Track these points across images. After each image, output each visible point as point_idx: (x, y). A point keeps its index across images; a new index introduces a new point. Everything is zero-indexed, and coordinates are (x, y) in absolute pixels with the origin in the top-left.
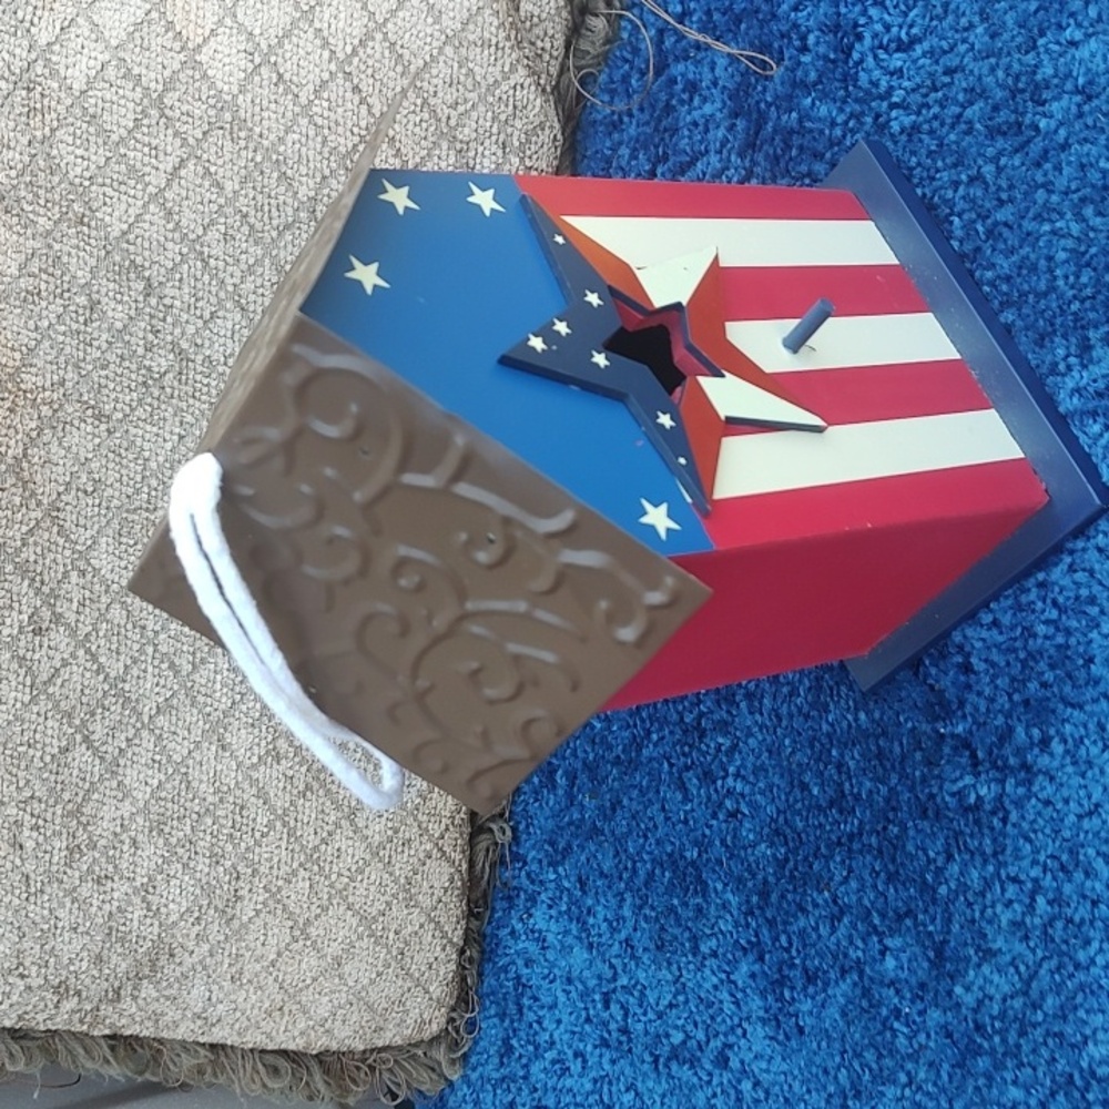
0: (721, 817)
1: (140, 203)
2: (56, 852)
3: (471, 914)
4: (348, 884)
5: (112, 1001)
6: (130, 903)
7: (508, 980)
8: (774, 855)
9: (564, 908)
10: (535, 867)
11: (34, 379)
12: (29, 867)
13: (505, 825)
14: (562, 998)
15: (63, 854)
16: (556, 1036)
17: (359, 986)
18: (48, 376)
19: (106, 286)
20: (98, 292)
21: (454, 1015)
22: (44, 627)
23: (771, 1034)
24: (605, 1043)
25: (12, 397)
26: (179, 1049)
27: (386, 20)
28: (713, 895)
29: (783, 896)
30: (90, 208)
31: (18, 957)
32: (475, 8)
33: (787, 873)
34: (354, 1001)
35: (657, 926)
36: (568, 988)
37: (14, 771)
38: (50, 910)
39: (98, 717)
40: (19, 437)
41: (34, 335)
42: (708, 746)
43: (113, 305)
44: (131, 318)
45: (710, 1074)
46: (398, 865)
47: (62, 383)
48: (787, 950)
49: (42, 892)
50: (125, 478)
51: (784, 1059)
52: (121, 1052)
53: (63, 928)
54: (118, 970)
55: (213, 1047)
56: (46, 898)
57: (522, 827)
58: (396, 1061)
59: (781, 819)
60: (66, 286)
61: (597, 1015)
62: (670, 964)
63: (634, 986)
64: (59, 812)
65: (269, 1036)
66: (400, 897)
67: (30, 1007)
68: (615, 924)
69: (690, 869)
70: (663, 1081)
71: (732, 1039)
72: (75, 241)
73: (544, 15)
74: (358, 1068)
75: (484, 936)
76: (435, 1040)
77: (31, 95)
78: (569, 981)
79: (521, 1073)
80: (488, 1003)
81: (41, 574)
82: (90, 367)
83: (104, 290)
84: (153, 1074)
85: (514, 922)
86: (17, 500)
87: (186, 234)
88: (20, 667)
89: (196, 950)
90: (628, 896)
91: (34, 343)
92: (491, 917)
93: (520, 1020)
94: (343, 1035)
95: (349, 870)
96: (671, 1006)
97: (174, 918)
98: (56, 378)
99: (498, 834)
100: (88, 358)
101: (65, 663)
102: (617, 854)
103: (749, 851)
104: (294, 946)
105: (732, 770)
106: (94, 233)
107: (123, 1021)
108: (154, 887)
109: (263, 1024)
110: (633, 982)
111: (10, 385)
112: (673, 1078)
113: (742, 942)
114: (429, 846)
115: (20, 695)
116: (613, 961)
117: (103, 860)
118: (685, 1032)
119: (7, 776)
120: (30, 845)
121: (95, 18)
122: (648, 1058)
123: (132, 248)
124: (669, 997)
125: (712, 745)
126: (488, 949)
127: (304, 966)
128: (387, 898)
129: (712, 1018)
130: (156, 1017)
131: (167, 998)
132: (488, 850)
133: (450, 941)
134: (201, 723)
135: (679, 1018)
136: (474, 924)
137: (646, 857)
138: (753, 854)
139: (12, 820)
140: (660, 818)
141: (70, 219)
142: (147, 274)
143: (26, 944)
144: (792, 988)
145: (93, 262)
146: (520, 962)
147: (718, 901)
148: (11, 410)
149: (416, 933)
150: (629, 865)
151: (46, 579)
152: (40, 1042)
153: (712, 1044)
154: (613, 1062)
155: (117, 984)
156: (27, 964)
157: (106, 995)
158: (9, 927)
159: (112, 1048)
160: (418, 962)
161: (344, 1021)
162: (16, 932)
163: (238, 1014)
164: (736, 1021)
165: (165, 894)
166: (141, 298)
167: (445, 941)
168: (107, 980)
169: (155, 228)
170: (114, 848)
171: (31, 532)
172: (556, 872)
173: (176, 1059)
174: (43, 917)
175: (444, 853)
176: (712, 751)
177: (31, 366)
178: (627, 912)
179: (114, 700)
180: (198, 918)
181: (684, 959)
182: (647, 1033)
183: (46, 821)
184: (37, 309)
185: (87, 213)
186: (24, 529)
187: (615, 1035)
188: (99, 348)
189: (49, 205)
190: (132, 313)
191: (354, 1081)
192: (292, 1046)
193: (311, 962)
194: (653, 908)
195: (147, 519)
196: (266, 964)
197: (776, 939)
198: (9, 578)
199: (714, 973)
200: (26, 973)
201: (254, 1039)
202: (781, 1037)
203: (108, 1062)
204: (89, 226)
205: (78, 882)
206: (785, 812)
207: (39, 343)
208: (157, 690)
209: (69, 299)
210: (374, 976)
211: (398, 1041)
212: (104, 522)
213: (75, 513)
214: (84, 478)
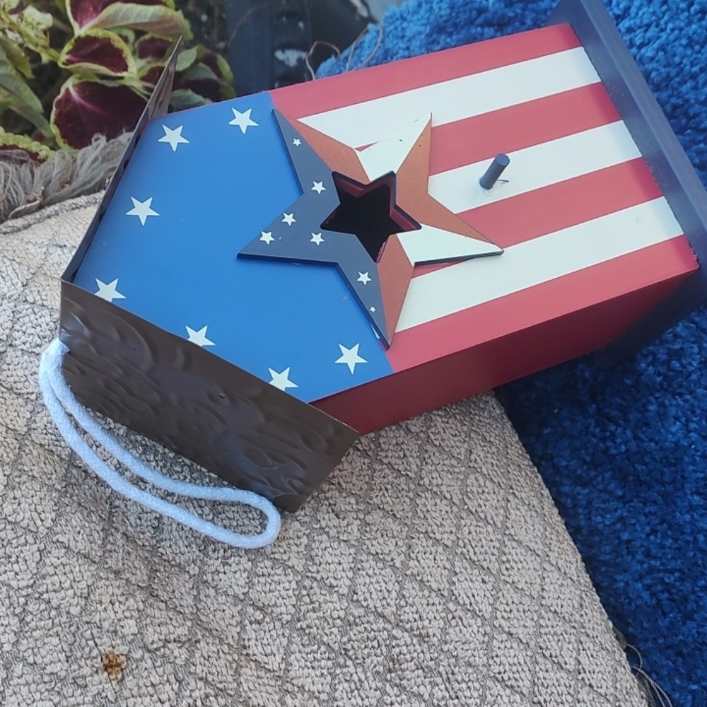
50: (283, 592)
171: (237, 673)
195: (318, 618)
212: (285, 641)
213: (259, 643)
214: (250, 610)
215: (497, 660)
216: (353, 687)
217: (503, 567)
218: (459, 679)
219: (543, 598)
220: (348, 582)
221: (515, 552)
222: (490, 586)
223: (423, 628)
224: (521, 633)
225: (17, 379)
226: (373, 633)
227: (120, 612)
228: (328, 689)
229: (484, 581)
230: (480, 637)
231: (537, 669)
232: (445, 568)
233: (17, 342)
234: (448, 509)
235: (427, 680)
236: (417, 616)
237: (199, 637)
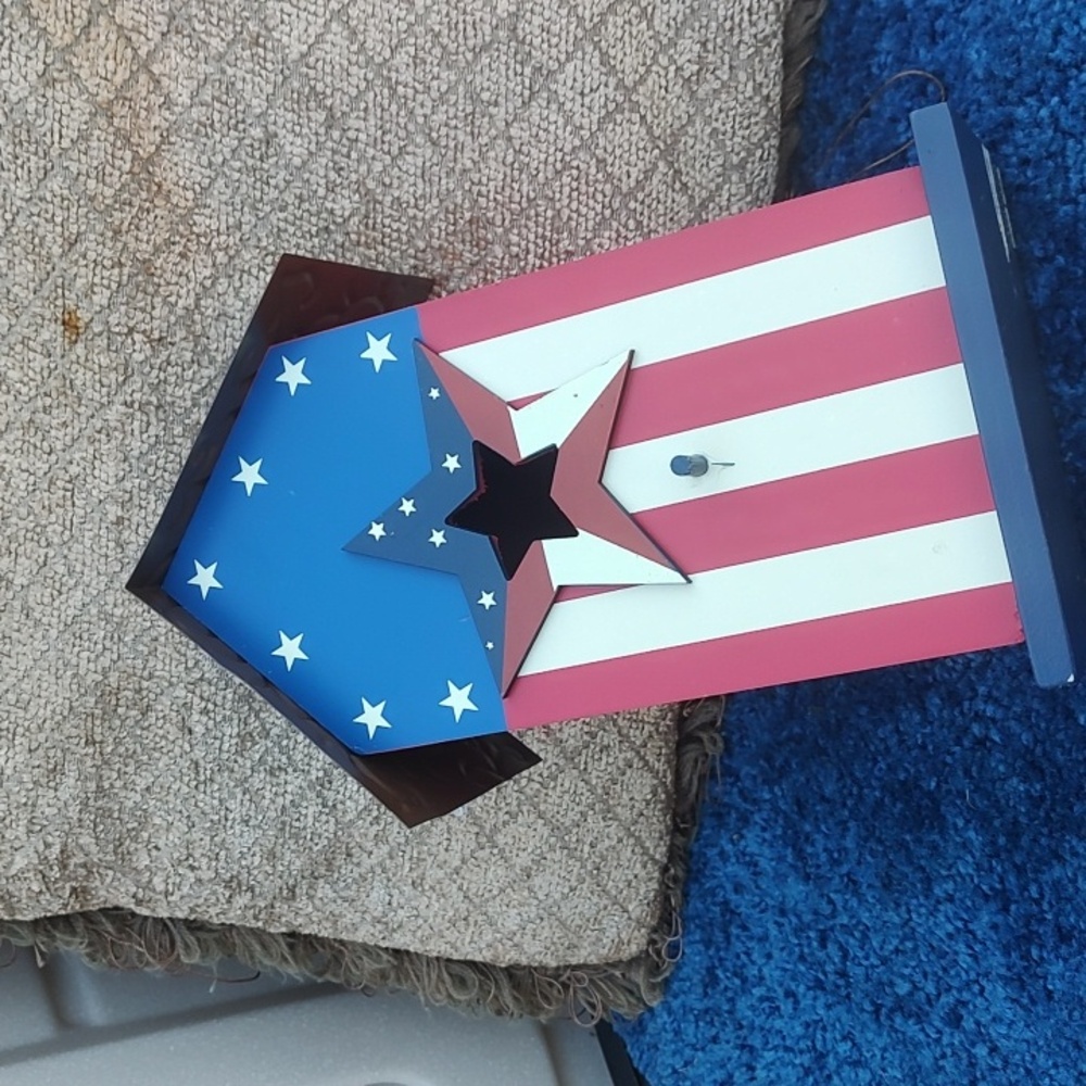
0: (966, 743)
1: (321, 21)
2: (226, 738)
3: (675, 831)
4: (538, 790)
5: (287, 899)
6: (303, 797)
7: (714, 904)
8: (1027, 791)
9: (779, 832)
10: (748, 783)
11: (208, 222)
12: (198, 754)
13: (716, 736)
14: (774, 931)
15: (234, 741)
16: (765, 971)
17: (550, 901)
18: (223, 218)
19: (282, 117)
20: (275, 123)
21: (655, 936)
23: (1015, 996)
24: (819, 985)
25: (184, 240)
26: (360, 952)
28: (952, 832)
29: (1035, 840)
30: (266, 27)
31: (187, 848)
33: (1042, 814)
34: (545, 916)
35: (885, 862)
36: (781, 920)
37: (183, 650)
38: (220, 801)
40: (191, 286)
41: (207, 172)
43: (290, 137)
44: (311, 153)
45: (939, 1032)
46: (595, 773)
47: (239, 226)
48: (1038, 902)
49: (212, 780)
51: (1028, 1026)
52: (300, 950)
53: (234, 819)
54: (292, 867)
55: (396, 952)
56: (216, 787)
57: (735, 738)
58: (591, 981)
59: (1038, 750)
60: (240, 116)
61: (812, 954)
62: (898, 905)
63: (856, 926)
64: (230, 696)
65: (453, 946)
66: (597, 807)
67: (201, 901)
68: (836, 855)
69: (926, 802)
70: (885, 1033)
71: (966, 996)
72: (249, 65)
74: (551, 985)
75: (691, 854)
76: (634, 962)
78: (783, 913)
79: (726, 1007)
80: (692, 926)
82: (268, 209)
83: (281, 121)
84: (335, 975)
85: (723, 842)
86: (188, 356)
87: (372, 57)
89: (375, 851)
90: (851, 824)
91: (207, 181)
92: (699, 833)
93: (727, 949)
94: (533, 950)
95: (541, 775)
96: (897, 951)
97: (350, 816)
98: (231, 220)
99: (707, 744)
100: (265, 198)
102: (841, 777)
103: (998, 785)
104: (480, 854)
105: (982, 690)
106: (270, 56)
107: (300, 920)
108: (330, 783)
109: (446, 933)
110: (854, 922)
111: (181, 228)
112: (896, 1031)
113: (984, 887)
114: (629, 755)
116: (832, 895)
117: (276, 750)
118: (913, 983)
119: (176, 655)
120: (199, 729)
122: (868, 1006)
123: (312, 73)
124: (895, 942)
126: (695, 868)
127: (490, 875)
128: (581, 808)
129: (945, 970)
130: (335, 918)
131: (345, 900)
132: (696, 761)
133: (652, 858)
135: (906, 967)
136: (680, 840)
137: (874, 783)
138: (1002, 789)
139: (181, 702)
140: (893, 741)
141: (244, 40)
142: (328, 102)
143: (196, 835)
144: (1041, 947)
145: (269, 89)
146: (729, 887)
147: (958, 839)
148: (182, 255)
149: (614, 848)
150: (855, 791)
152: (216, 935)
153: (943, 999)
154: (828, 1007)
155: (291, 882)
156: (197, 855)
157: (281, 892)
158: (178, 816)
159: (291, 947)
160: (616, 879)
161: (534, 936)
162: (185, 821)
163: (420, 921)
164: (973, 976)
165: (342, 790)
166: (322, 130)
167: (646, 858)
168: (281, 877)
169: (337, 50)
170: (288, 738)
172: (771, 791)
173: (358, 962)
174: (213, 808)
175: (646, 763)
177: (205, 206)
178: (849, 843)
180: (376, 818)
181: (914, 901)
182: (868, 978)
183: (216, 705)
184: (210, 143)
185: (263, 32)
186: (196, 387)
187: (832, 977)
188: (276, 187)
189: (222, 23)
190: (313, 148)
191: (546, 998)
192: (479, 958)
193: (497, 873)
194: (880, 841)
196: (449, 871)
197: (1025, 888)
198: (179, 440)
199: (948, 919)
200: (196, 864)
201: (436, 948)
202: (1025, 1001)
203: (285, 959)
204: (265, 48)
205: (249, 772)
206: (1043, 743)
207: (213, 181)
209: (244, 130)
210: (566, 890)
211: (593, 960)
227: (99, 277)
237: (177, 339)
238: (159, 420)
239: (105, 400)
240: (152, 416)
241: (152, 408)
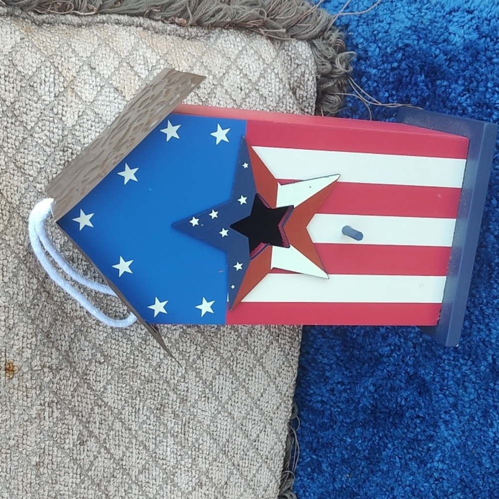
22: (85, 440)
27: (241, 103)
32: (282, 95)
39: (112, 482)
42: (423, 448)
50: (121, 352)
57: (301, 493)
73: (309, 96)
77: (66, 154)
81: (81, 412)
88: (74, 465)
101: (96, 457)
115: (74, 480)
121: (96, 110)
125: (425, 448)
134: (161, 474)
148: (61, 325)
151: (84, 414)
171: (75, 390)
176: (425, 450)
179: (118, 472)
186: (72, 389)
195: (133, 372)
208: (138, 461)
212: (109, 377)
213: (95, 375)
214: (99, 355)
215: (215, 424)
216: (134, 410)
217: (247, 379)
218: (191, 427)
219: (259, 400)
220: (158, 360)
221: (258, 371)
222: (234, 386)
223: (186, 396)
224: (236, 414)
225: (26, 161)
226: (158, 389)
227: (25, 343)
228: (120, 407)
229: (232, 382)
230: (213, 410)
231: (234, 434)
232: (215, 369)
233: (36, 135)
234: (236, 338)
235: (174, 420)
236: (186, 389)
237: (63, 367)
238: (57, 409)
239: (29, 405)
240: (55, 408)
241: (54, 404)
